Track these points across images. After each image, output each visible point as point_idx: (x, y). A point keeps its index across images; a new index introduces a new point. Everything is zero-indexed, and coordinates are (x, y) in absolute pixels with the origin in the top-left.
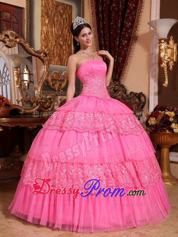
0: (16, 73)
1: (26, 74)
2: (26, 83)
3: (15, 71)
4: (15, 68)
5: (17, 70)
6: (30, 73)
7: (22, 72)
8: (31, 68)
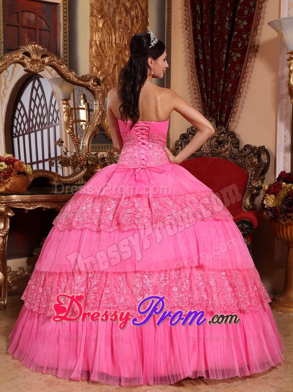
0: (65, 108)
1: (84, 109)
2: (84, 125)
3: (64, 106)
4: (64, 100)
5: (68, 104)
6: (90, 107)
7: (78, 106)
8: (90, 99)
